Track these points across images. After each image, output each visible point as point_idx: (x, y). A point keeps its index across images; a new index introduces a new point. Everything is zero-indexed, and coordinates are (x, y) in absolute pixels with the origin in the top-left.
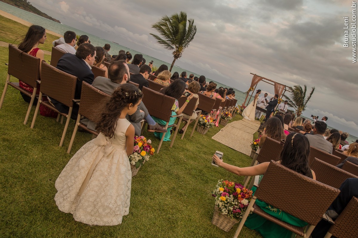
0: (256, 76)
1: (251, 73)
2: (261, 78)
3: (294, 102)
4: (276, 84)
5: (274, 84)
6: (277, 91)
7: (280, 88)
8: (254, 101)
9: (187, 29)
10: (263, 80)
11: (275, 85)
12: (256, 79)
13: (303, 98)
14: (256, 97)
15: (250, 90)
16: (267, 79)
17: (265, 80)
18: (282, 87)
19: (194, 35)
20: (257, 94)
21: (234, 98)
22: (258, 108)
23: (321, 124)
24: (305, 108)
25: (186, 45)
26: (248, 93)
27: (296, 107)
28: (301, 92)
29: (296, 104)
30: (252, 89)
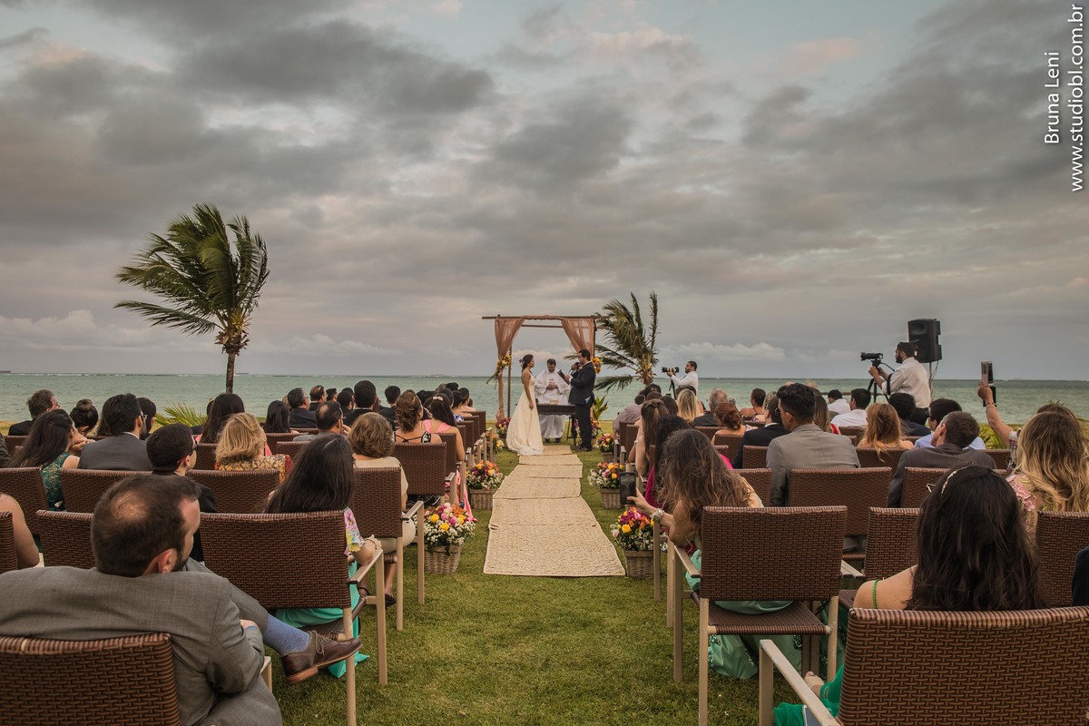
0: (500, 321)
1: (483, 318)
2: (519, 322)
3: (621, 353)
4: (566, 323)
5: (559, 323)
6: (576, 340)
7: (581, 328)
8: (524, 393)
9: (235, 253)
10: (526, 322)
11: (565, 326)
12: (506, 329)
13: (640, 331)
14: (525, 381)
15: (501, 367)
16: (536, 318)
17: (532, 322)
18: (584, 323)
19: (264, 265)
20: (526, 370)
21: (473, 409)
22: (544, 410)
23: (798, 393)
24: (655, 357)
25: (250, 301)
26: (498, 376)
27: (633, 363)
28: (629, 317)
29: (632, 356)
30: (504, 362)
